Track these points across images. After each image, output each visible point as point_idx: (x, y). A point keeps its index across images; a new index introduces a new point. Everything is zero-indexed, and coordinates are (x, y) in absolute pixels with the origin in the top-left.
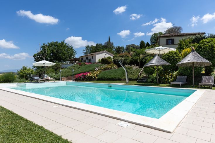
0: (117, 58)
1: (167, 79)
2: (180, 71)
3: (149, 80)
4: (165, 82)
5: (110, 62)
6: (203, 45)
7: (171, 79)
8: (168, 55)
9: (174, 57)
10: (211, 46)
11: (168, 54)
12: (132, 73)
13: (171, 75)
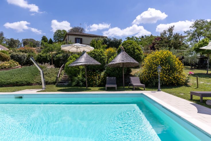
0: (17, 53)
1: (95, 80)
2: (108, 72)
3: (74, 83)
4: (92, 84)
5: (5, 58)
6: (127, 46)
7: (99, 80)
8: (94, 54)
9: (101, 56)
10: (133, 48)
11: (94, 52)
12: (46, 74)
13: (99, 77)
